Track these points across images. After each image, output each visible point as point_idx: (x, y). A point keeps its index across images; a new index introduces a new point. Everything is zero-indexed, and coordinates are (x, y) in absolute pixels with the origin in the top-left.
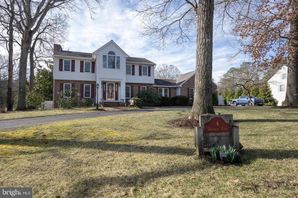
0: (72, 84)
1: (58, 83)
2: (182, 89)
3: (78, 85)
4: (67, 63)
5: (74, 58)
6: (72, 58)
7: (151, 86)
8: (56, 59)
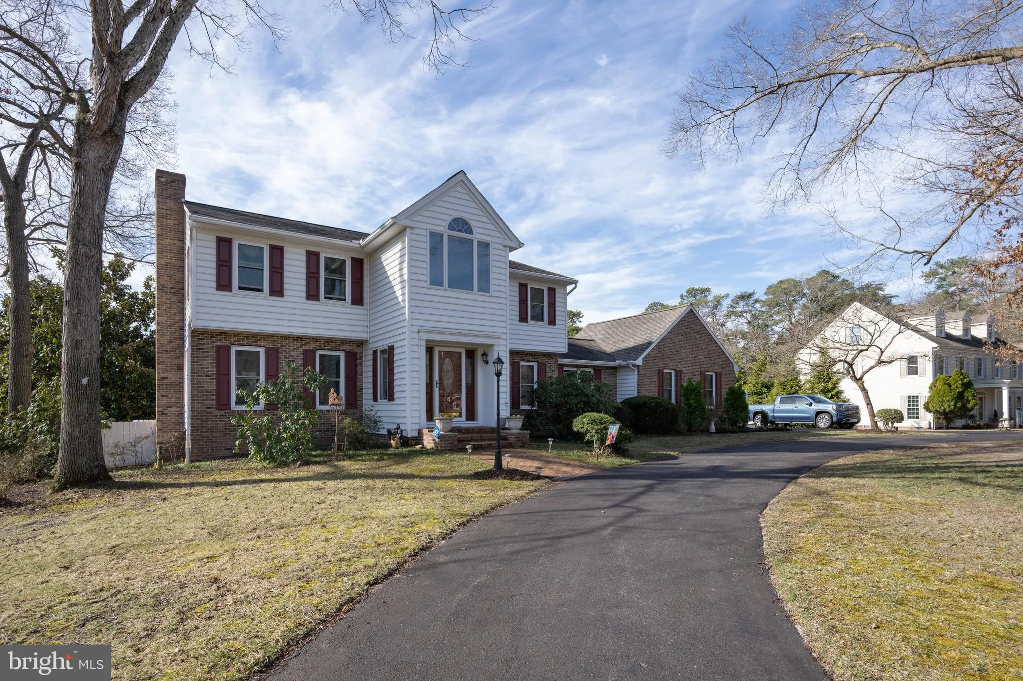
0: (268, 351)
1: (206, 344)
2: (643, 373)
3: (294, 354)
4: (250, 255)
5: (281, 238)
6: (274, 236)
7: (552, 361)
8: (201, 236)
